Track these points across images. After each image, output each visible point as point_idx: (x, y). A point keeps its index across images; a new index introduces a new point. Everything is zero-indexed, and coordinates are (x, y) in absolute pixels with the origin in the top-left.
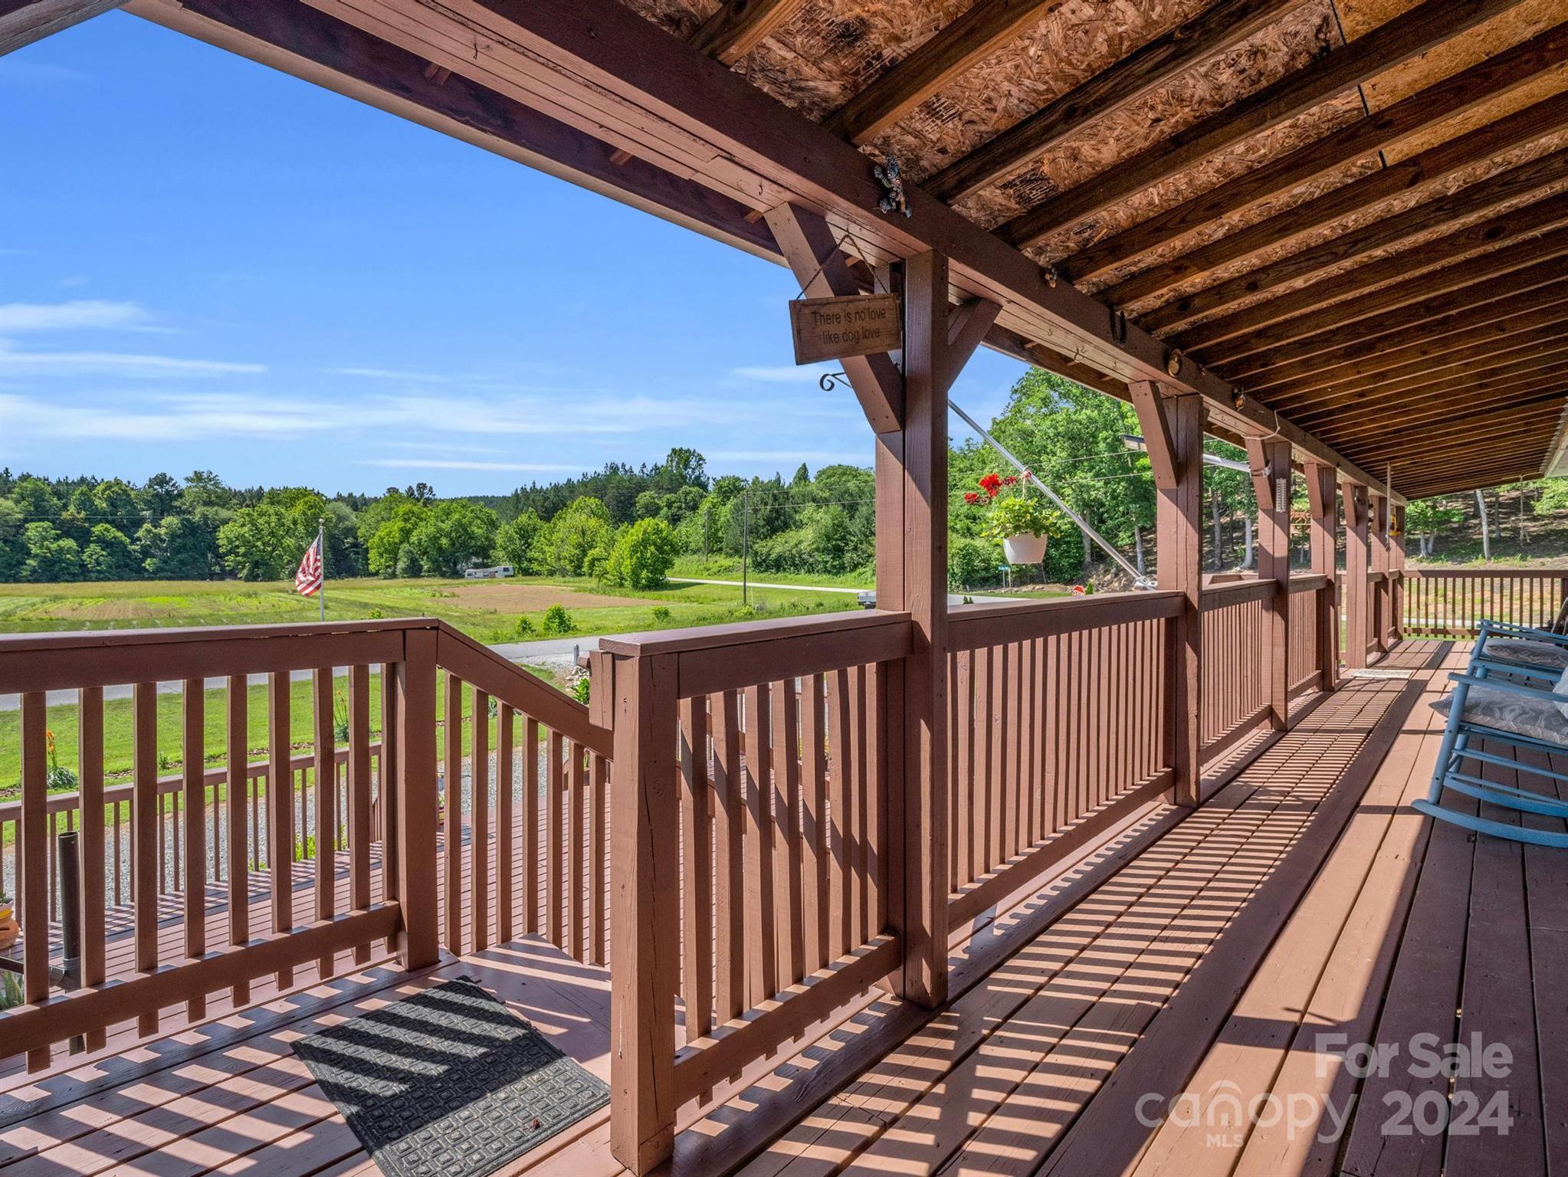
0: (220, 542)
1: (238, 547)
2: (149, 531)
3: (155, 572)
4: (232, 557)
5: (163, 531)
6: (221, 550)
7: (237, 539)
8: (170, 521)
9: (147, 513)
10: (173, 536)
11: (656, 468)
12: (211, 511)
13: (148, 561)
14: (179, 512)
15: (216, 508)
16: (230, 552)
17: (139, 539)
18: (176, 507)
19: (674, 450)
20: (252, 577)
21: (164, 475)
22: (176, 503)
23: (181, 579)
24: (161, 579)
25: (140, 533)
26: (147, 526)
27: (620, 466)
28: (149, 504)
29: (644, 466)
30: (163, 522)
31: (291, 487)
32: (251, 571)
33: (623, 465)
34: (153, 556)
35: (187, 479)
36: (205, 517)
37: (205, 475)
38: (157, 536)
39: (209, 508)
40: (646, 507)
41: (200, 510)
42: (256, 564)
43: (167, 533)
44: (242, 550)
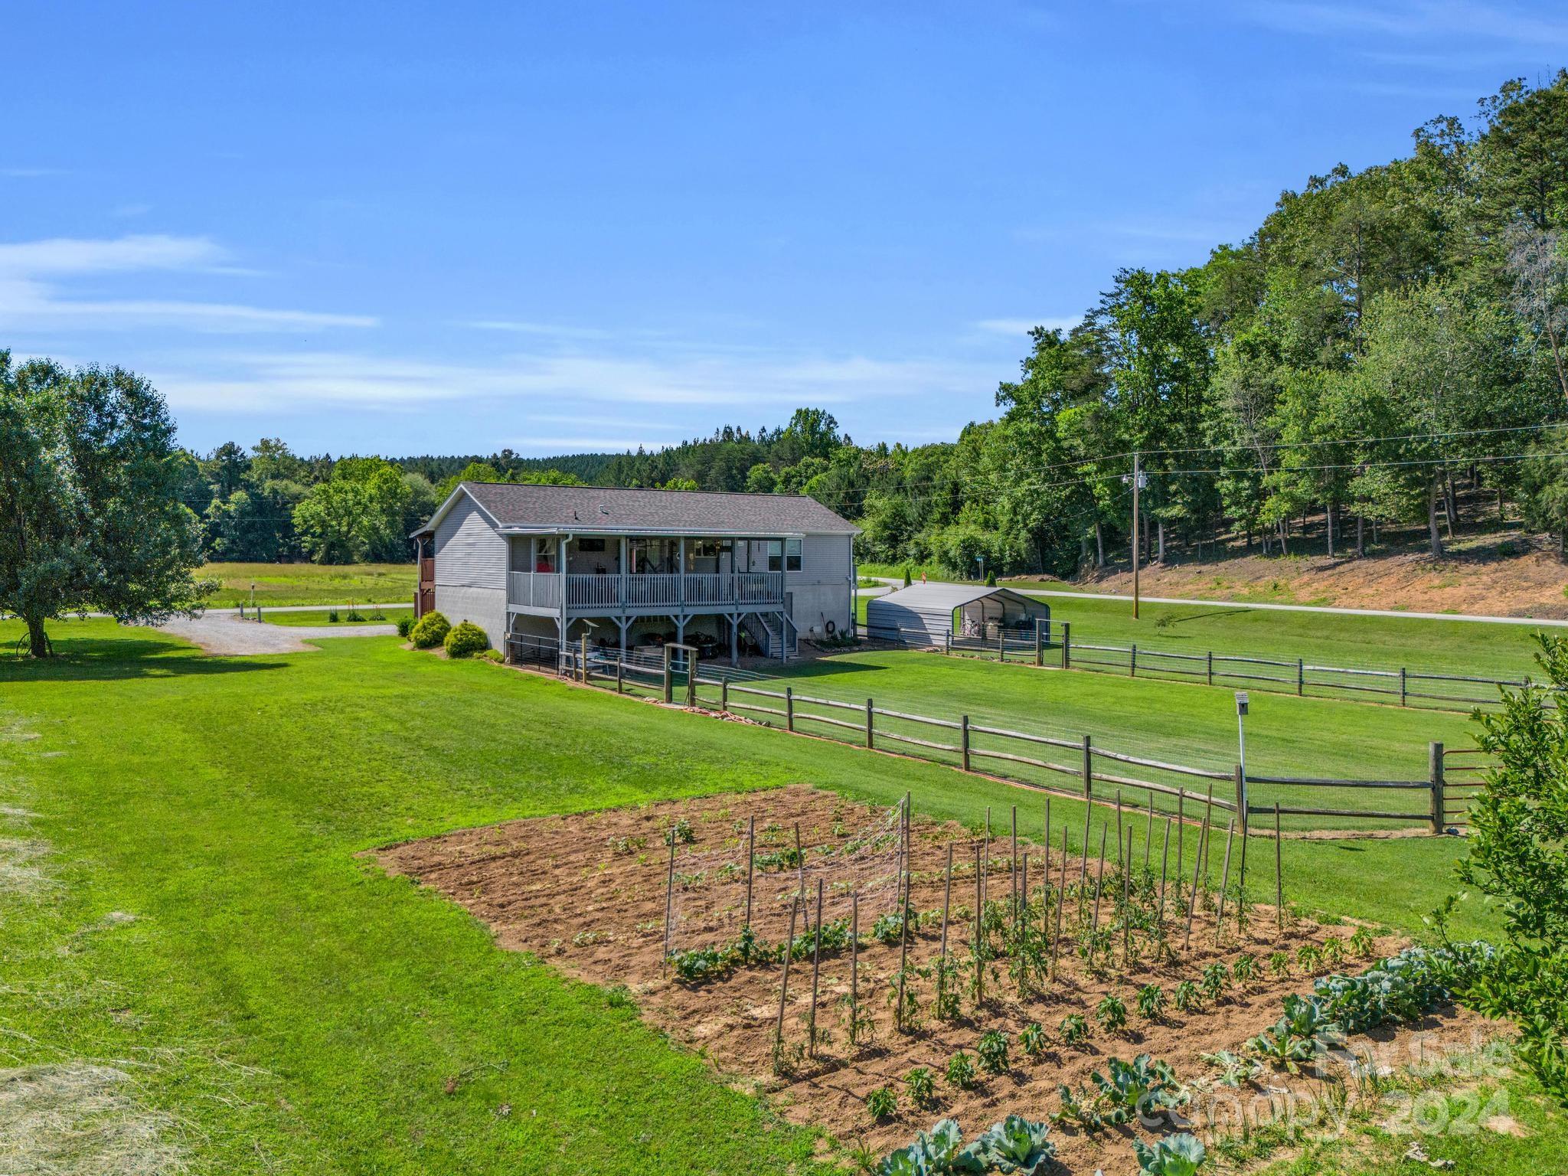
0: (295, 521)
1: (312, 526)
2: (218, 508)
3: (224, 553)
4: (308, 538)
5: (232, 508)
6: (297, 530)
7: (313, 518)
8: (239, 496)
9: (215, 488)
10: (243, 513)
11: (778, 432)
12: (280, 484)
13: (218, 540)
14: (248, 486)
15: (285, 482)
16: (305, 533)
17: (208, 516)
18: (242, 480)
19: (799, 412)
20: (328, 560)
21: (232, 444)
22: (243, 476)
23: (251, 561)
24: (231, 560)
25: (209, 510)
26: (216, 502)
27: (734, 430)
28: (217, 478)
29: (764, 430)
30: (232, 498)
31: (362, 455)
32: (328, 553)
33: (739, 429)
34: (222, 535)
35: (254, 448)
36: (275, 491)
37: (272, 443)
38: (227, 514)
39: (277, 482)
40: (758, 482)
41: (269, 484)
42: (332, 546)
43: (236, 510)
44: (319, 530)
